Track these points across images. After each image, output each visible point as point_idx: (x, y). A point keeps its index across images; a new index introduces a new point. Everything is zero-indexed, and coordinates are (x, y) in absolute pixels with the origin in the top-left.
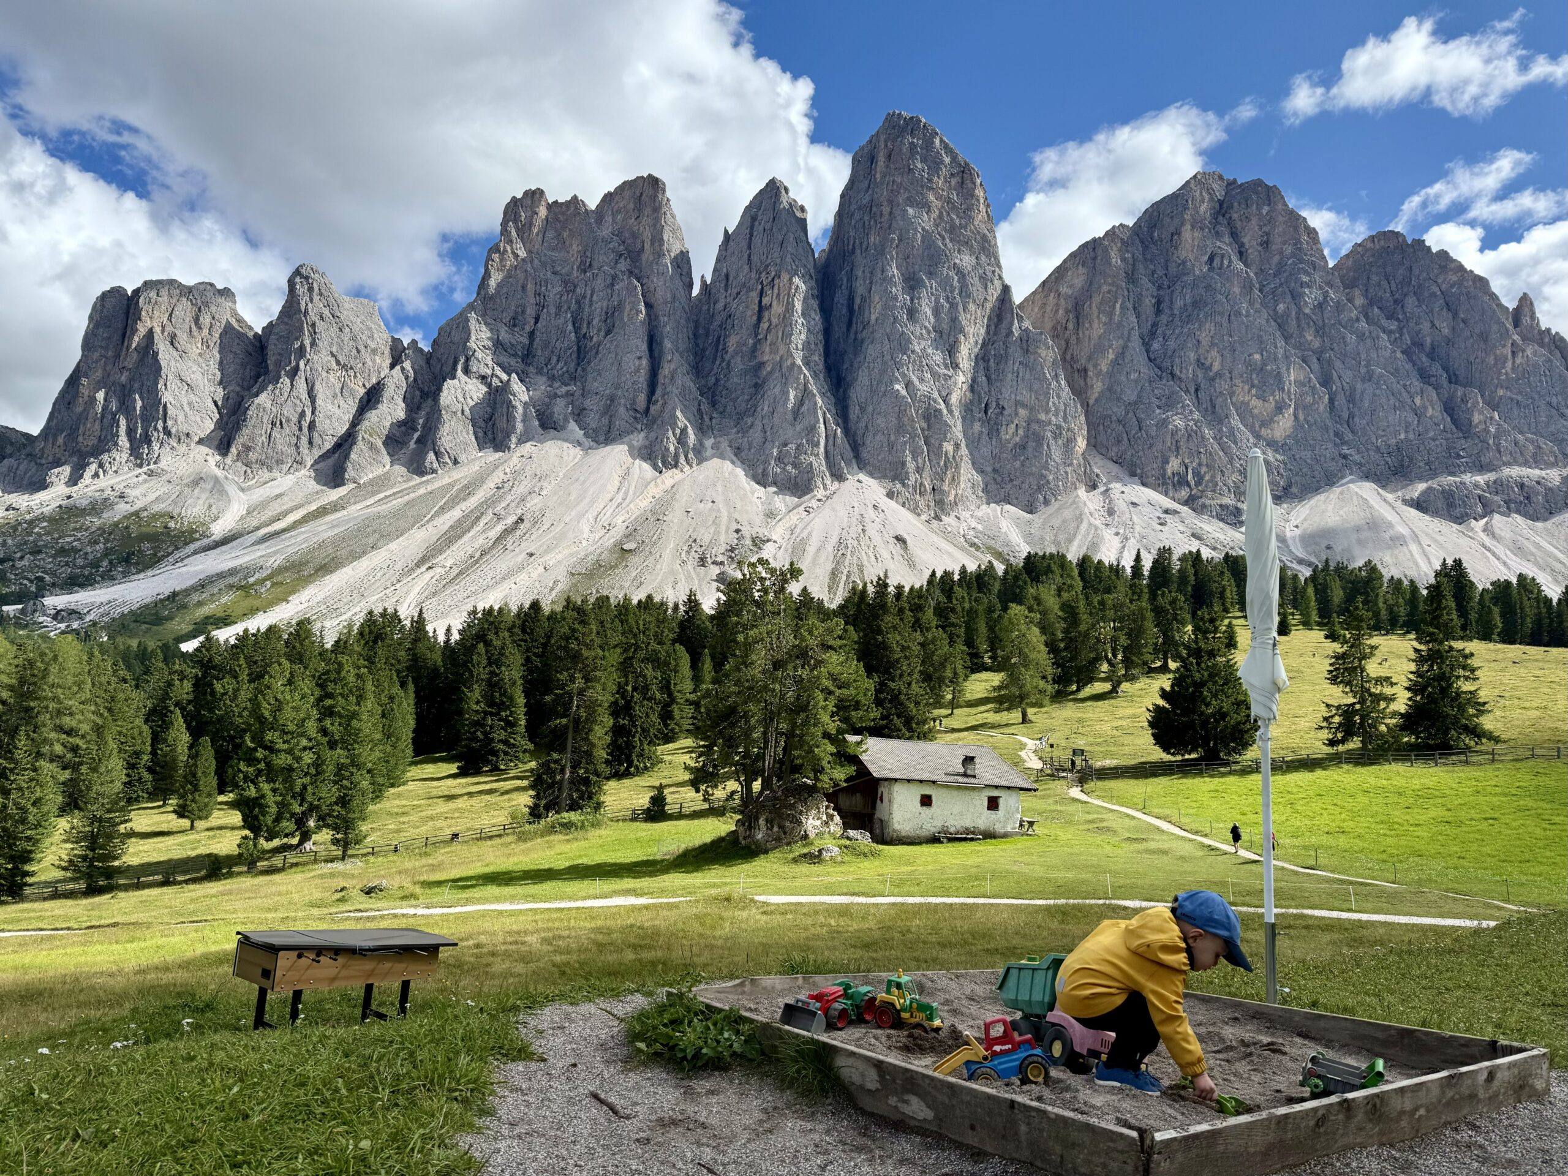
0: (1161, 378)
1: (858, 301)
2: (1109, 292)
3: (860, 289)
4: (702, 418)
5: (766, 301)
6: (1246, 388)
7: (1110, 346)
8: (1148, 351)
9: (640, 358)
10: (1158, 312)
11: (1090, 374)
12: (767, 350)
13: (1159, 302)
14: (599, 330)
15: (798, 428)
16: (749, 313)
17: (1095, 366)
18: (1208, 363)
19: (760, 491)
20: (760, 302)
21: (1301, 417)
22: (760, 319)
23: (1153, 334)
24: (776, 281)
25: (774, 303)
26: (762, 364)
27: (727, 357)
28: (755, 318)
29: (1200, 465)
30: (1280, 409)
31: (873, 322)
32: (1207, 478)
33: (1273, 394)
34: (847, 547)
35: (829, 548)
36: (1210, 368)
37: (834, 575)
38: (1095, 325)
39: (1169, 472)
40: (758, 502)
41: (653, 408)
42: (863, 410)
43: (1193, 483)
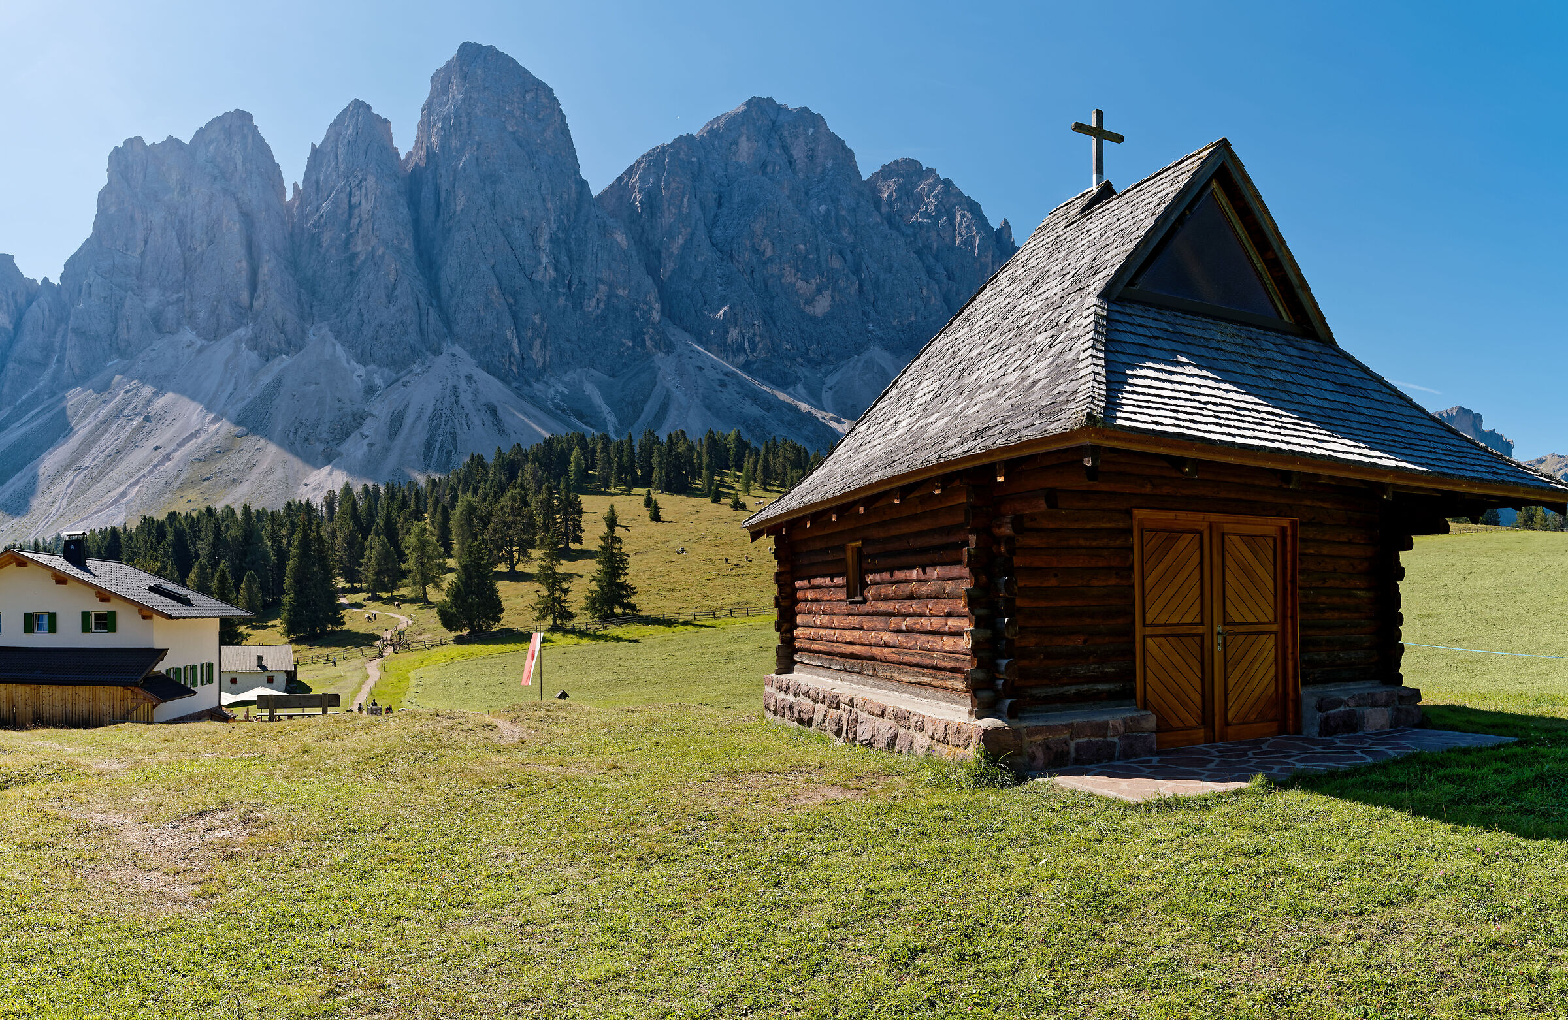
0: (722, 260)
1: (443, 195)
2: (678, 188)
3: (445, 185)
4: (302, 307)
5: (355, 200)
6: (793, 271)
7: (680, 233)
8: (710, 238)
9: (240, 261)
10: (720, 205)
11: (663, 255)
12: (360, 242)
13: (720, 198)
14: (202, 242)
15: (393, 310)
16: (340, 212)
17: (667, 250)
18: (761, 250)
19: (360, 370)
20: (350, 201)
21: (837, 299)
22: (350, 216)
23: (714, 223)
24: (364, 183)
25: (363, 202)
26: (354, 256)
27: (322, 251)
28: (346, 216)
29: (754, 335)
30: (819, 291)
31: (458, 212)
32: (760, 346)
33: (814, 278)
34: (441, 417)
35: (425, 419)
36: (763, 253)
37: (429, 444)
38: (666, 215)
39: (729, 340)
40: (359, 381)
41: (255, 304)
42: (453, 289)
43: (748, 350)
